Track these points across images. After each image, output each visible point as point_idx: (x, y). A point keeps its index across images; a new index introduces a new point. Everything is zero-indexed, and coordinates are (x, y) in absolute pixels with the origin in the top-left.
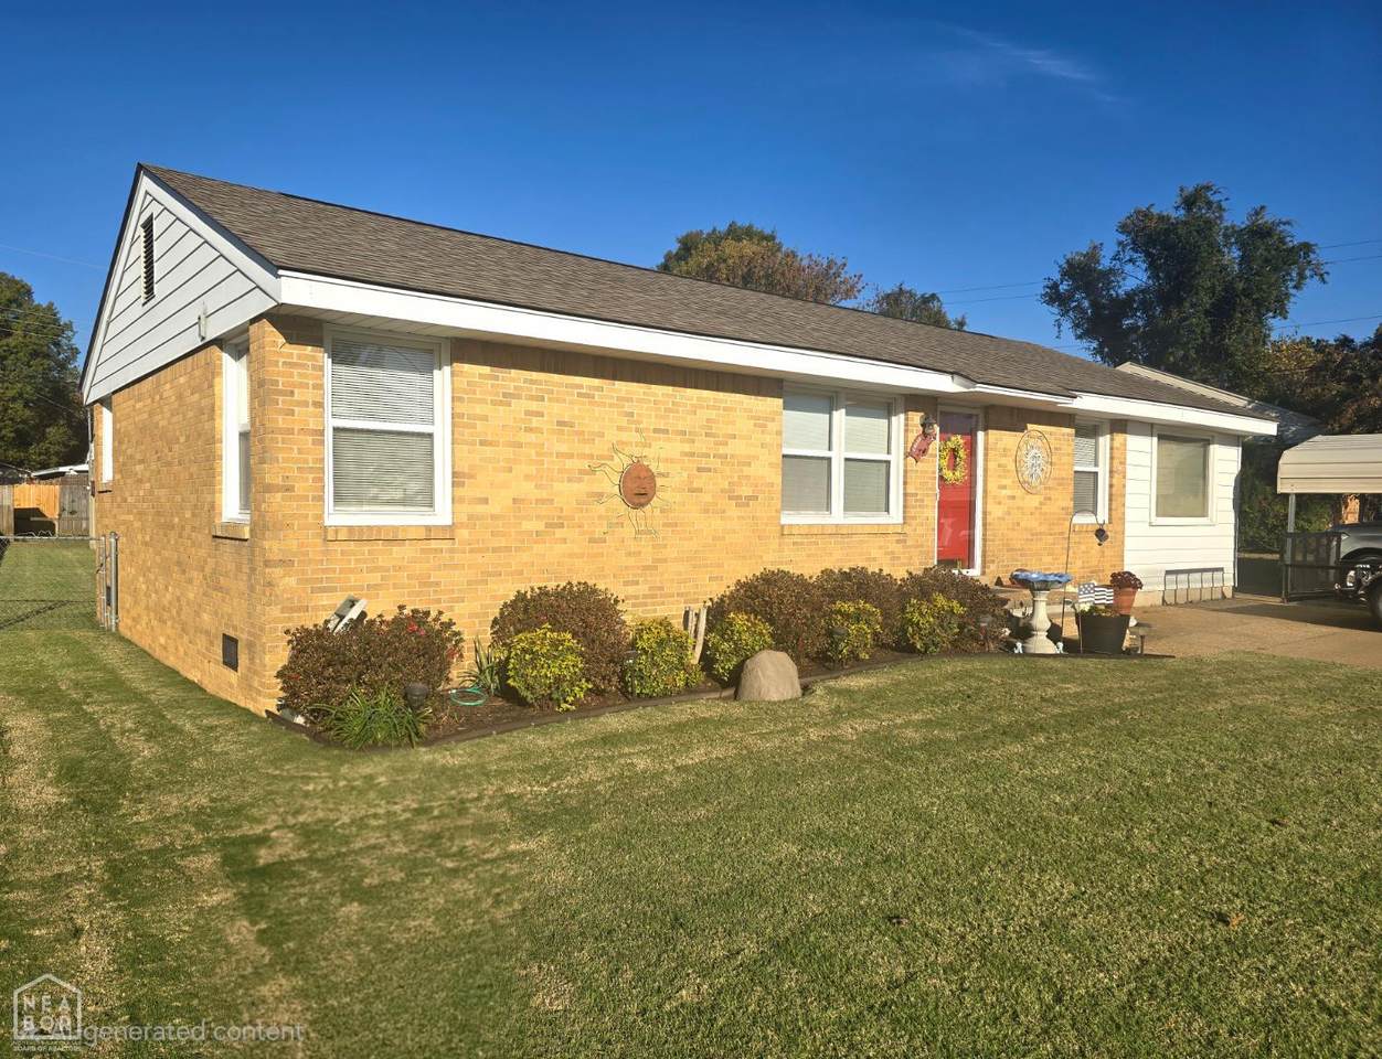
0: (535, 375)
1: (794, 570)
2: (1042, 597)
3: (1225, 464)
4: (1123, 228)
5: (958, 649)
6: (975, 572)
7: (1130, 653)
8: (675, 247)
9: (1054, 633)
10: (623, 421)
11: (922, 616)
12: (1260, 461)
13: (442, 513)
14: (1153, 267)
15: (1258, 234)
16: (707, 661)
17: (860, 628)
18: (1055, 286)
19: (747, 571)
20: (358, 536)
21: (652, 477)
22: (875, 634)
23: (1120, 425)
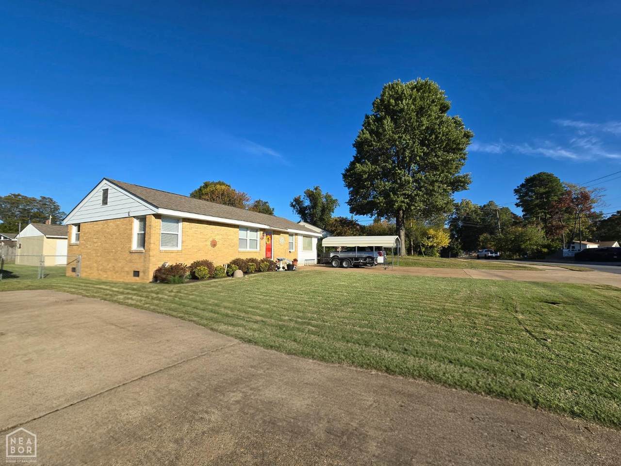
0: (196, 224)
1: (242, 258)
2: (281, 262)
3: (315, 241)
4: (305, 193)
5: (268, 271)
6: (272, 260)
7: (294, 270)
8: (203, 185)
9: (283, 268)
10: (211, 232)
11: (262, 265)
12: (320, 240)
13: (180, 248)
14: (311, 200)
15: (328, 197)
16: (227, 273)
17: (253, 267)
18: (292, 203)
19: (234, 258)
20: (166, 252)
21: (216, 242)
22: (255, 268)
23: (296, 234)
